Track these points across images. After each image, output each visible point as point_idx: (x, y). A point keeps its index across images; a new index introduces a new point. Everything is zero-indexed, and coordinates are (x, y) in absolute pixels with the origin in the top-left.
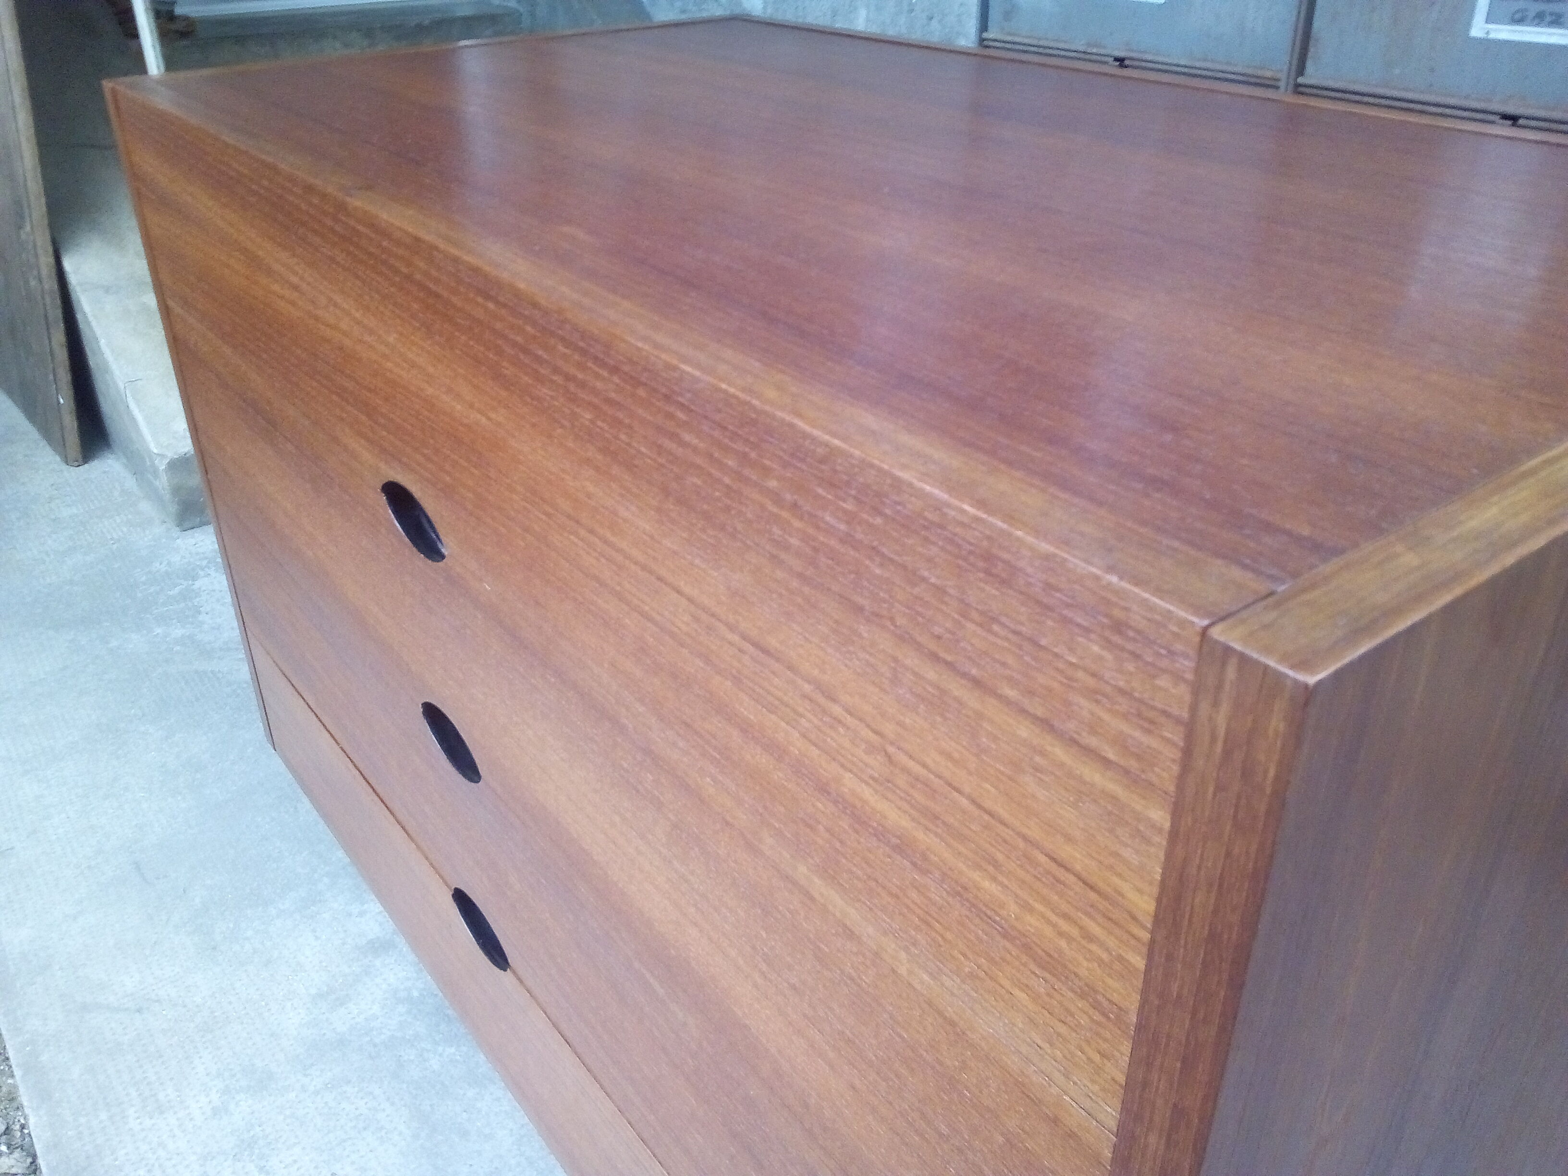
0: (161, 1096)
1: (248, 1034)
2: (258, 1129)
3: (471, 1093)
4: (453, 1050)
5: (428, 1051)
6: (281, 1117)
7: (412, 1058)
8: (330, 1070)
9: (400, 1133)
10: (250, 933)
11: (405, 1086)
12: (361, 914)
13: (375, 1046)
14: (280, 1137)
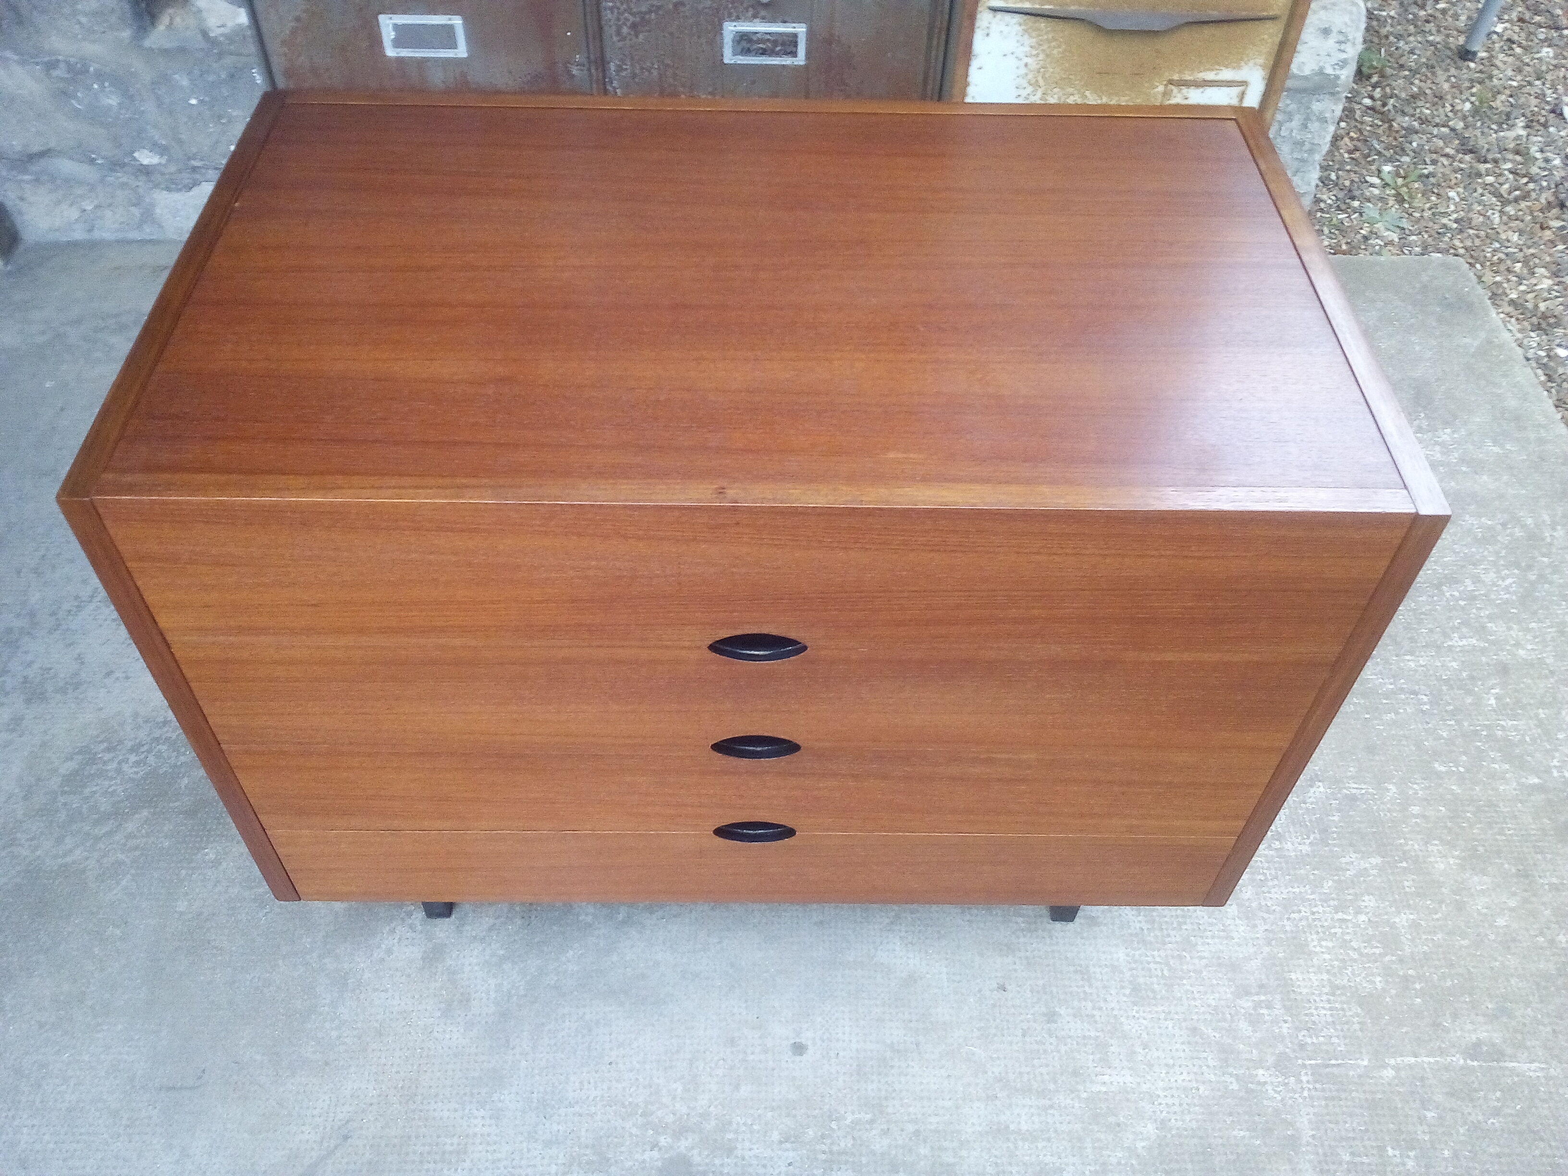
0: (448, 1148)
1: (440, 1071)
2: (535, 1095)
3: (615, 958)
4: (571, 952)
5: (559, 966)
6: (537, 1077)
7: (556, 978)
8: (522, 1031)
9: (611, 1012)
10: (334, 1034)
11: (576, 993)
12: (389, 951)
13: (525, 996)
14: (553, 1084)
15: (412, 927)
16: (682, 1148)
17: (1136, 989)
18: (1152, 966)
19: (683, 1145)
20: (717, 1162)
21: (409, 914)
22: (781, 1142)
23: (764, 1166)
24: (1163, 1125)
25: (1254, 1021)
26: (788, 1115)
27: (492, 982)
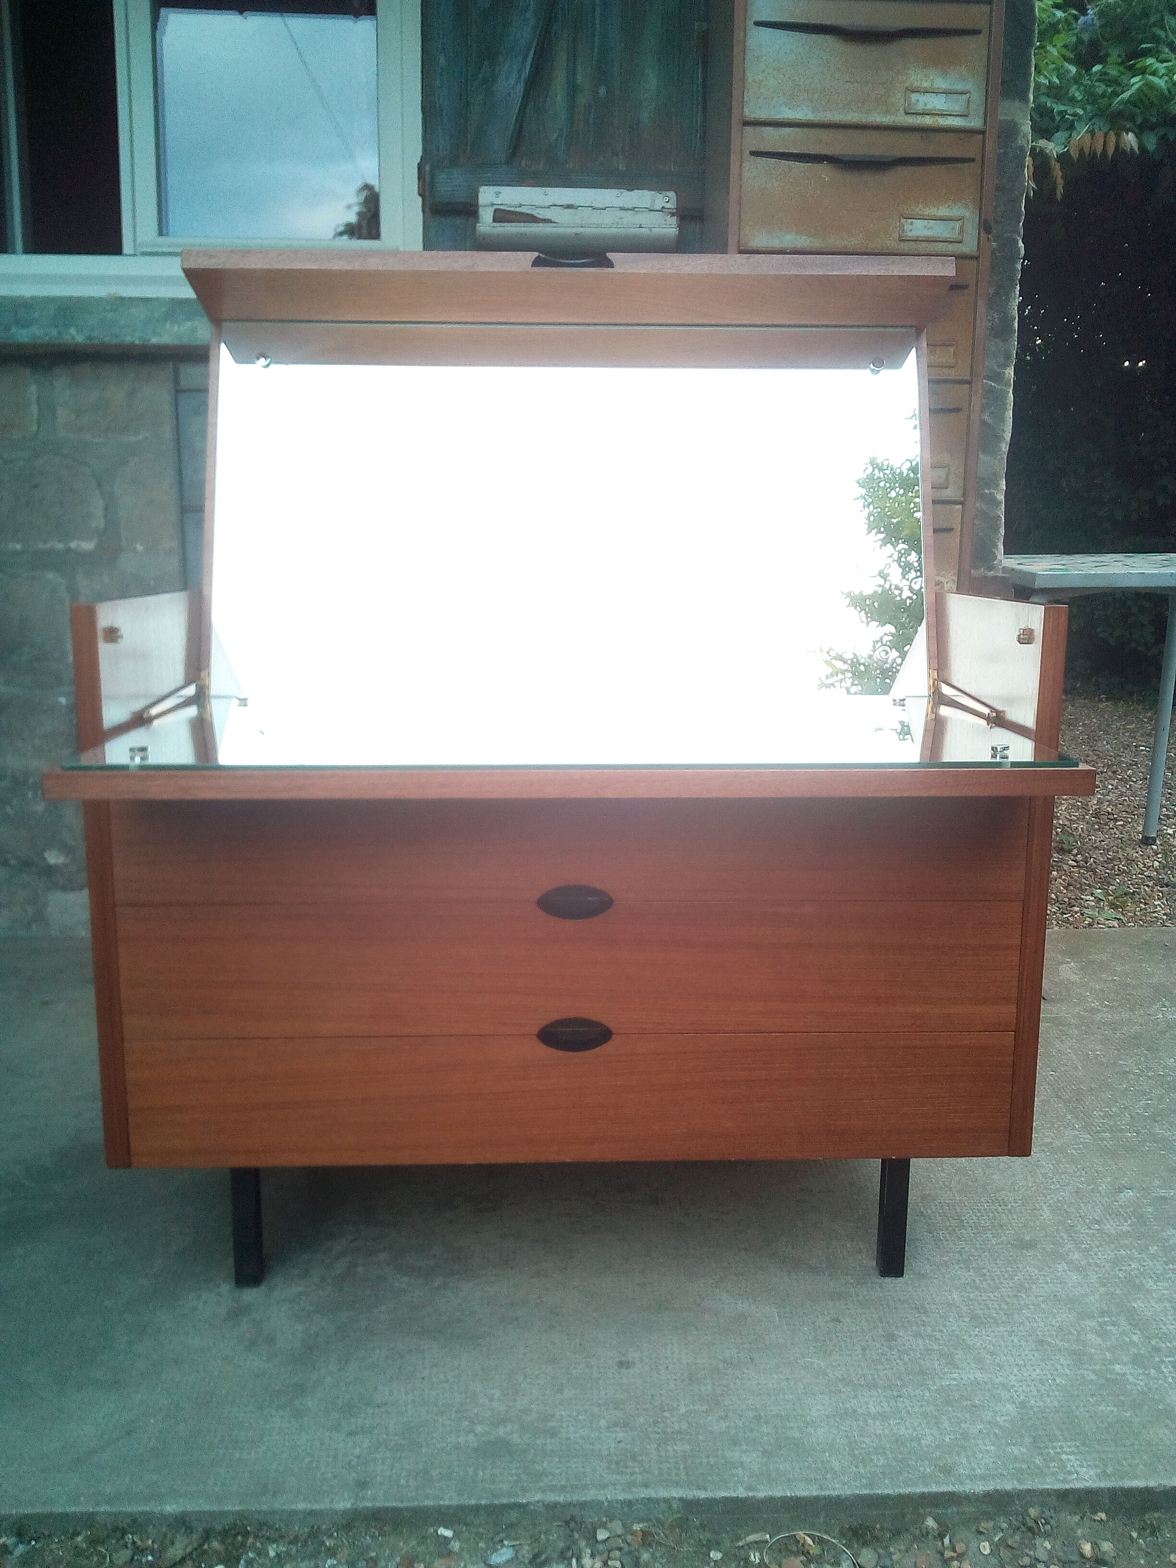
15: (220, 1295)
16: (501, 1433)
17: (974, 1317)
18: (988, 1302)
19: (501, 1432)
20: (539, 1442)
21: (218, 1286)
22: (609, 1427)
23: (593, 1444)
24: (1023, 1405)
25: (1102, 1333)
26: (616, 1408)
27: (299, 1327)
